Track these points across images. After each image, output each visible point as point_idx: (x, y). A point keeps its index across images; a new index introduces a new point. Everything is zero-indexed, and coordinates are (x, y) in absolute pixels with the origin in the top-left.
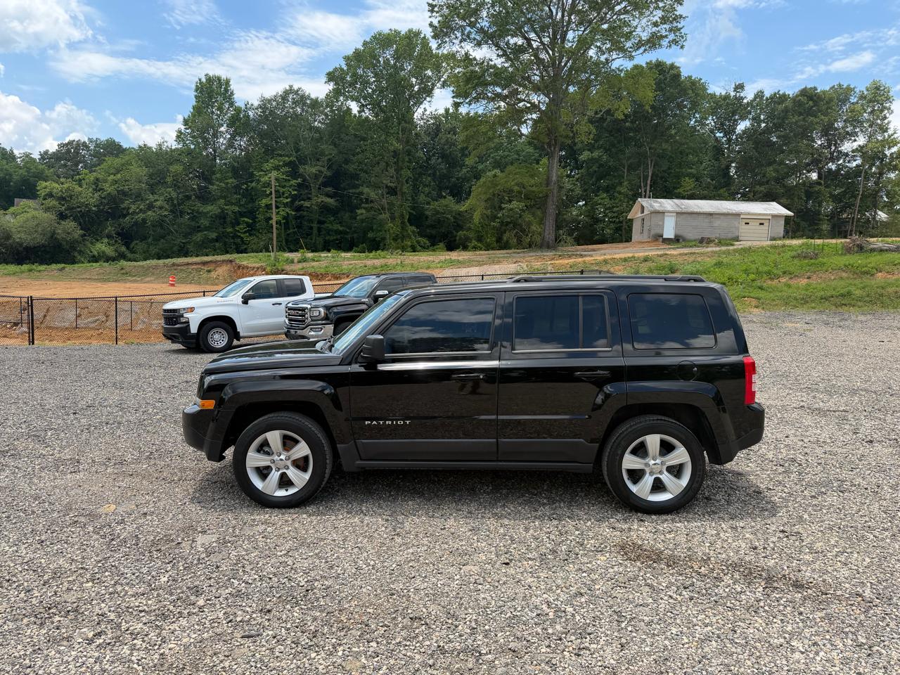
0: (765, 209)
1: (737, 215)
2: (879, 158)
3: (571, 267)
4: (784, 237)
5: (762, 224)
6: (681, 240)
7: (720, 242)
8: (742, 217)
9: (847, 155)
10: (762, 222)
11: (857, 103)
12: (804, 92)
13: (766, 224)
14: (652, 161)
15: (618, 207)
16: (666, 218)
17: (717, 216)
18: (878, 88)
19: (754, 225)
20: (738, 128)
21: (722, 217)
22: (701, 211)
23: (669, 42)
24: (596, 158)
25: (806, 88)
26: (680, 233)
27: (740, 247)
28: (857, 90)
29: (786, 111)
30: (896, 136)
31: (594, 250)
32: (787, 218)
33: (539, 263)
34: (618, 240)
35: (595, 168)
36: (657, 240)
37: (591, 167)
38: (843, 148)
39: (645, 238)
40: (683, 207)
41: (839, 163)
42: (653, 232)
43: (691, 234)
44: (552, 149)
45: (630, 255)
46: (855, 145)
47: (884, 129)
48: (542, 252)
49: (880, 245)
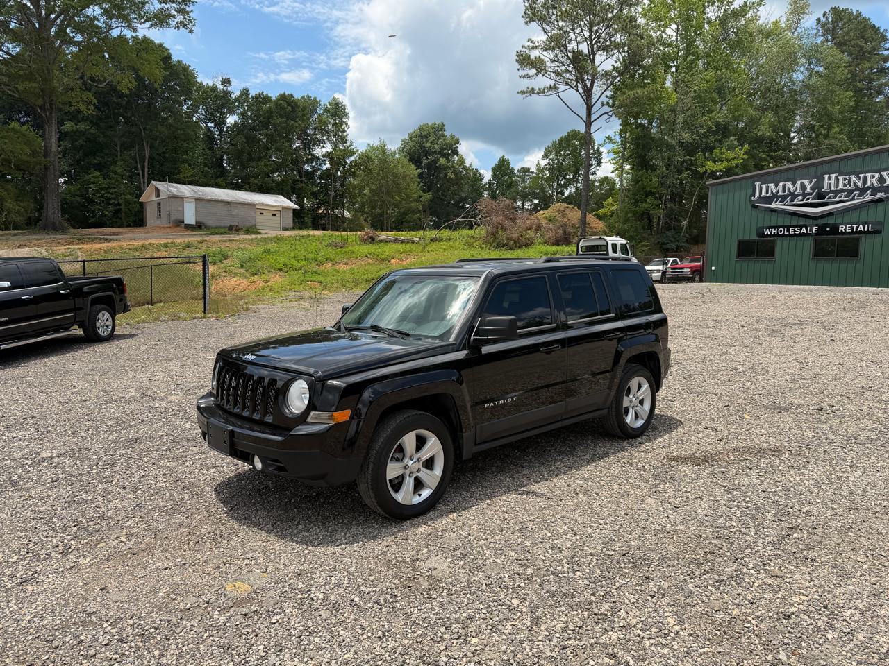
0: (276, 201)
1: (253, 205)
2: (342, 164)
3: (105, 252)
4: (293, 228)
5: (275, 215)
6: (203, 227)
7: (248, 230)
8: (257, 207)
9: (318, 158)
10: (275, 213)
11: (323, 114)
12: (283, 97)
13: (278, 215)
14: (147, 142)
15: (114, 188)
16: (186, 204)
17: (235, 205)
18: (337, 104)
19: (268, 215)
20: (228, 120)
21: (239, 206)
22: (220, 198)
23: (177, 23)
24: (82, 131)
25: (284, 94)
26: (200, 220)
27: (266, 236)
28: (322, 103)
29: (270, 111)
30: (353, 147)
31: (114, 234)
32: (294, 210)
33: (62, 248)
34: (119, 224)
35: (81, 142)
36: (178, 226)
37: (76, 141)
38: (315, 152)
39: (164, 222)
40: (201, 193)
41: (313, 164)
42: (173, 218)
43: (211, 222)
44: (48, 114)
45: (170, 241)
46: (324, 151)
47: (344, 140)
48: (48, 235)
49: (385, 237)
